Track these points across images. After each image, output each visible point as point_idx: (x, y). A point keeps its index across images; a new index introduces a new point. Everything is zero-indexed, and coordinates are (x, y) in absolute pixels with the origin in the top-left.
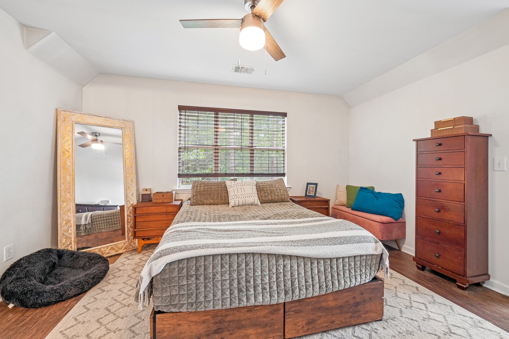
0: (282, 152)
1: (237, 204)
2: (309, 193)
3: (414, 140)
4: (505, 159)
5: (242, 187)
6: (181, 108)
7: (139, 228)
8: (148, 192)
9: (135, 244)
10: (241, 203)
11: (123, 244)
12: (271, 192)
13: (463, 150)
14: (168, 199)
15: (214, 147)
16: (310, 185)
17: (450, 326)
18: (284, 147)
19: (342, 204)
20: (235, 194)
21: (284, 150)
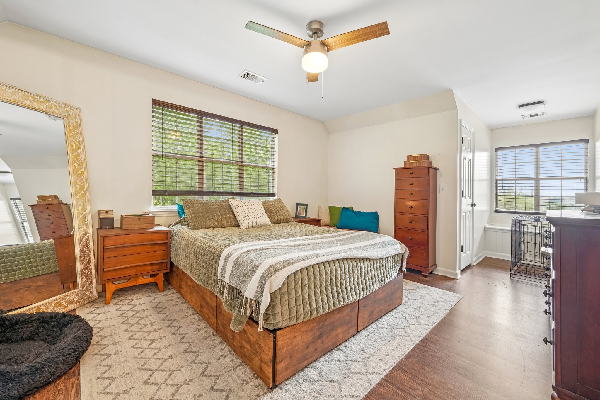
0: (271, 171)
1: (251, 225)
2: (300, 214)
3: (394, 169)
4: (446, 185)
5: (252, 206)
6: (155, 102)
7: (108, 266)
8: (109, 216)
9: (92, 293)
10: (254, 225)
11: (74, 295)
12: (276, 212)
13: (428, 178)
14: (146, 224)
15: (199, 159)
16: (300, 206)
17: (435, 298)
18: (274, 165)
19: (325, 224)
20: (247, 214)
21: (273, 169)
